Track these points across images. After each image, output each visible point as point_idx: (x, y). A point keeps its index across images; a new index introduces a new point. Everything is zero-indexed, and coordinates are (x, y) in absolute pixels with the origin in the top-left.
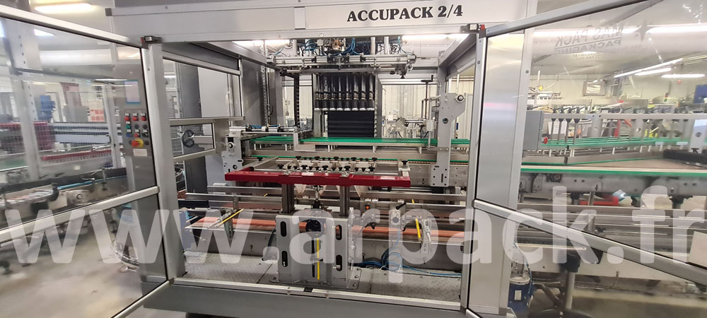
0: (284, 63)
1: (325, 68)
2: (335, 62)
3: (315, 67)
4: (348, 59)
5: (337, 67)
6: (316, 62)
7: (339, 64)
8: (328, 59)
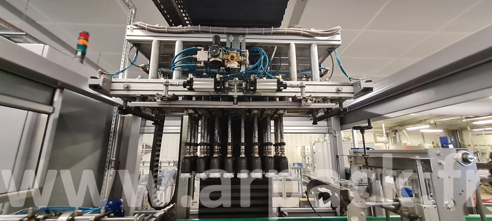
0: (128, 89)
1: (208, 100)
2: (230, 89)
3: (189, 98)
4: (254, 83)
5: (231, 99)
6: (191, 89)
7: (235, 94)
8: (216, 83)
